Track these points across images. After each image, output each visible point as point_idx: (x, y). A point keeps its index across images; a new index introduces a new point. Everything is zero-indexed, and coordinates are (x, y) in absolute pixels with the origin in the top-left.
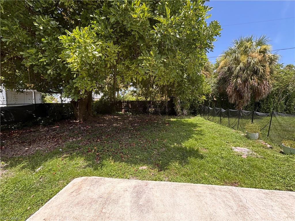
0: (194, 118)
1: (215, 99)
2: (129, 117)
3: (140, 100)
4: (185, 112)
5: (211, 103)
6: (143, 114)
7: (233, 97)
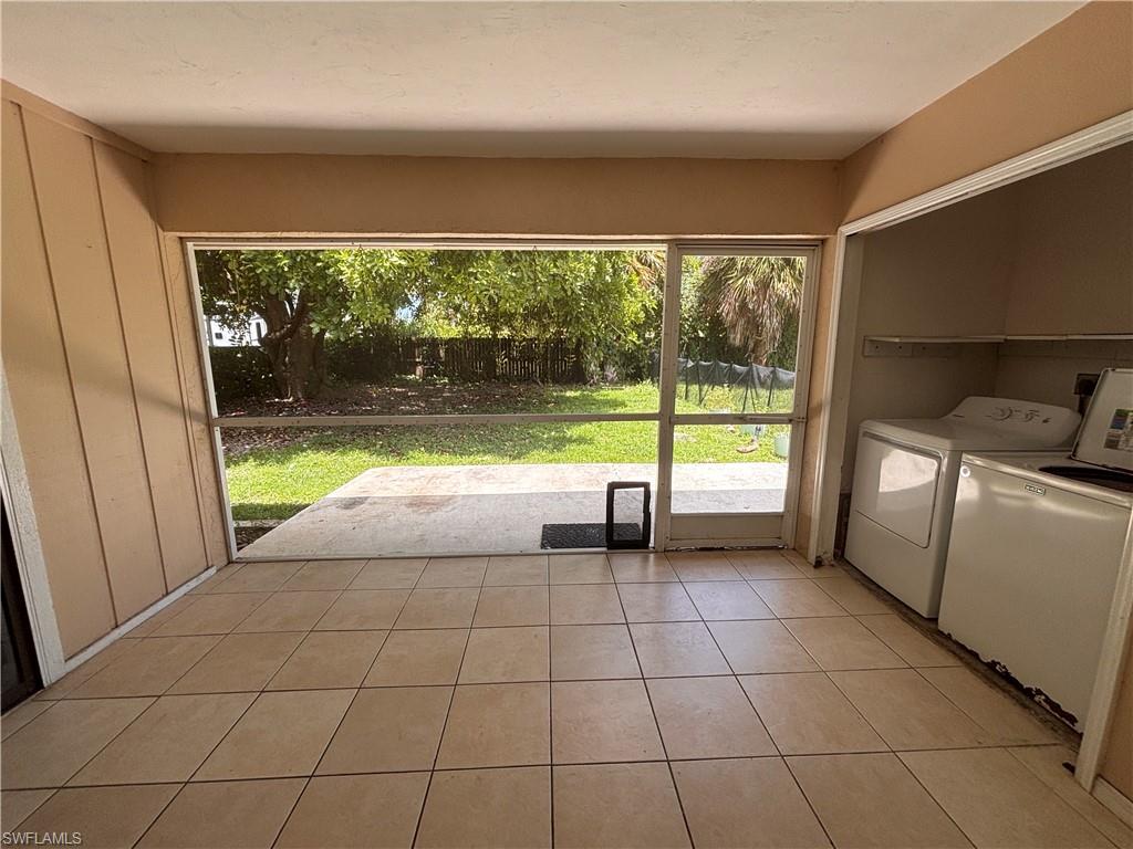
0: (632, 388)
1: (701, 335)
2: (441, 391)
3: (474, 336)
4: (611, 372)
5: (688, 344)
6: (486, 380)
7: (739, 329)
